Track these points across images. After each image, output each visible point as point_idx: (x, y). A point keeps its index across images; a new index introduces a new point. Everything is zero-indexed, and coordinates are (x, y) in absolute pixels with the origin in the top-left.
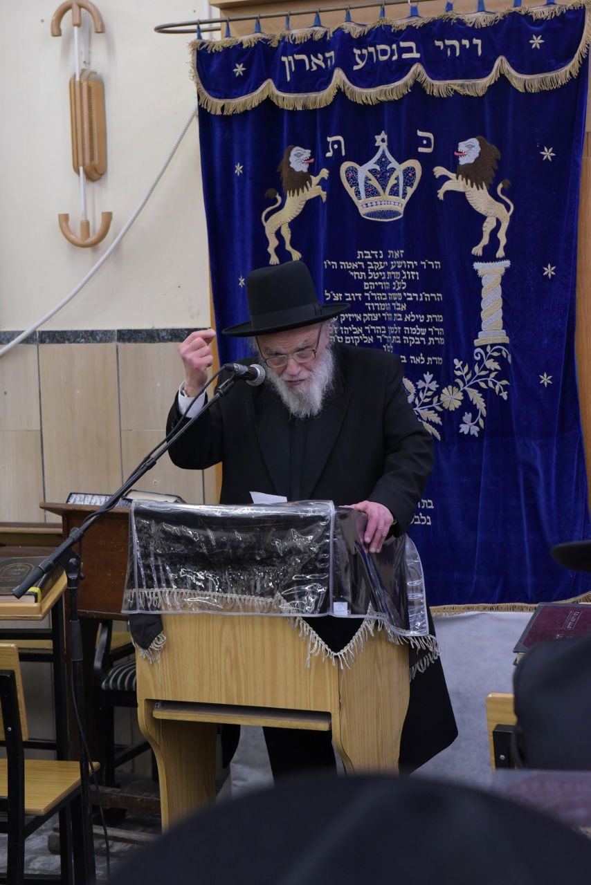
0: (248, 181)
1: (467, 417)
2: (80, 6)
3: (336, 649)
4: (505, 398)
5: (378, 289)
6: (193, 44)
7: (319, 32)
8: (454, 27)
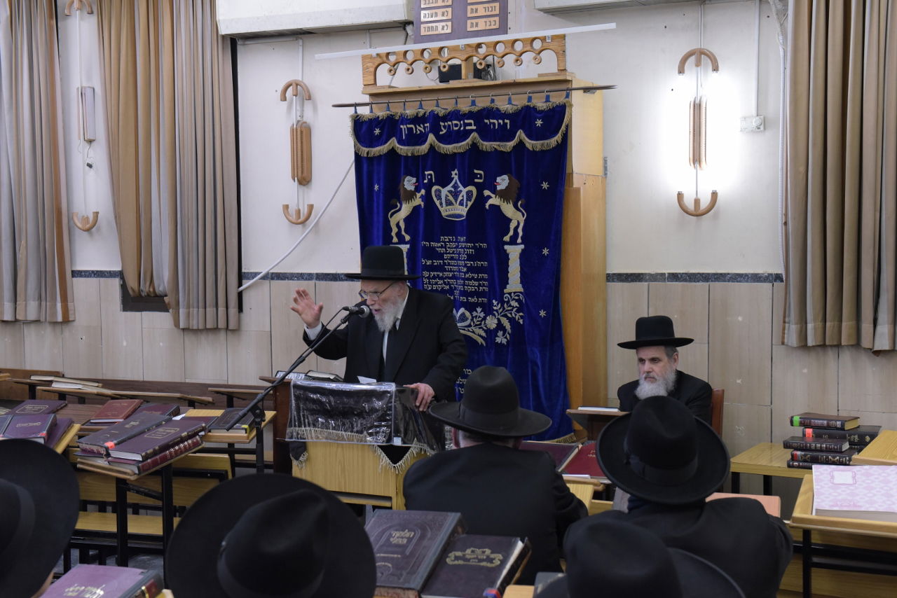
0: (381, 195)
1: (500, 333)
2: (297, 85)
3: (395, 462)
4: (522, 323)
5: (452, 259)
6: (352, 116)
7: (421, 112)
8: (494, 113)
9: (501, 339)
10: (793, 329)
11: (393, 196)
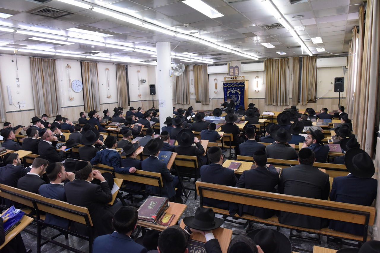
2: (216, 79)
5: (233, 97)
6: (223, 83)
7: (230, 83)
8: (237, 83)
9: (238, 105)
10: (266, 103)
11: (227, 91)
